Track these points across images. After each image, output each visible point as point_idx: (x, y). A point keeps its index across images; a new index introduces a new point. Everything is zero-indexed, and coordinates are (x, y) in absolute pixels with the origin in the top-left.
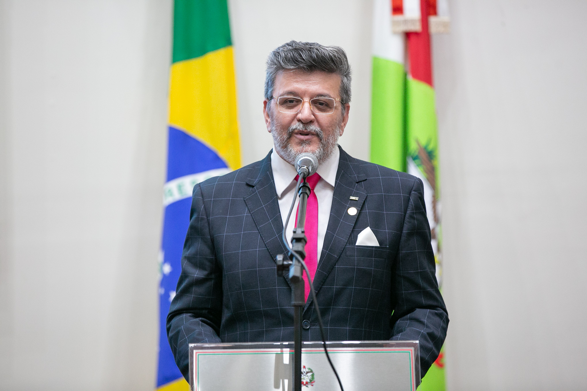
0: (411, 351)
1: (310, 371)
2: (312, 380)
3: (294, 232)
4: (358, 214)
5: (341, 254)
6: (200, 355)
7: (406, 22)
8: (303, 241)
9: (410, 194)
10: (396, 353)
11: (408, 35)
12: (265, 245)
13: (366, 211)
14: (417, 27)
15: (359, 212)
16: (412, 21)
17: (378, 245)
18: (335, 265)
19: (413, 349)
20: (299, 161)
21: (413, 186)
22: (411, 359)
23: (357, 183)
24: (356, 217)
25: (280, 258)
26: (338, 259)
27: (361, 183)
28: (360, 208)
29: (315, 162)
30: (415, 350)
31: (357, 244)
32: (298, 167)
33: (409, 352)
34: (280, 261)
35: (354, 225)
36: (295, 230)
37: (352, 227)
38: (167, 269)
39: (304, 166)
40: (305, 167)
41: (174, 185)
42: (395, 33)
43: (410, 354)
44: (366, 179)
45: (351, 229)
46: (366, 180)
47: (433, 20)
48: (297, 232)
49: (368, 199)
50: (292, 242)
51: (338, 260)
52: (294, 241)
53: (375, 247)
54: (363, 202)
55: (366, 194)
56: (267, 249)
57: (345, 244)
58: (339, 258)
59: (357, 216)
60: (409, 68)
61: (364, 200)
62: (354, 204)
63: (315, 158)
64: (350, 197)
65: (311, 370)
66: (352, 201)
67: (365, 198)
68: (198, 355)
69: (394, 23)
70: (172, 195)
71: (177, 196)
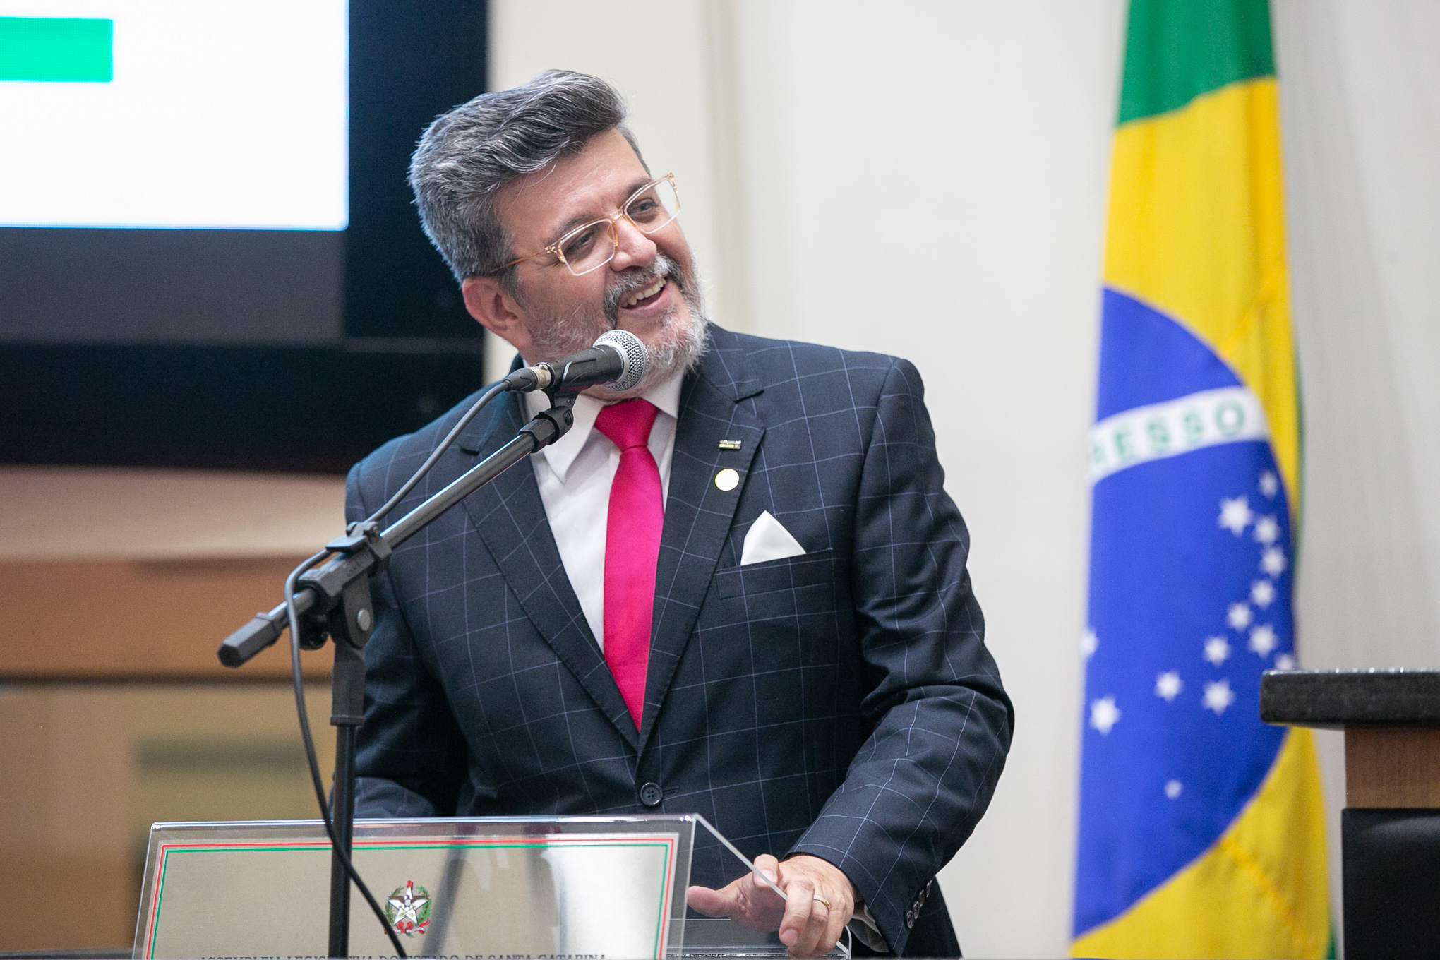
0: (671, 841)
1: (421, 894)
2: (422, 919)
4: (741, 487)
5: (705, 599)
9: (877, 402)
12: (523, 609)
13: (764, 469)
15: (744, 478)
17: (800, 551)
18: (694, 628)
19: (676, 836)
21: (884, 382)
23: (737, 402)
24: (738, 494)
26: (700, 611)
27: (748, 400)
28: (745, 469)
30: (680, 839)
31: (743, 563)
33: (666, 846)
35: (731, 516)
37: (729, 522)
44: (759, 390)
45: (727, 528)
46: (762, 392)
49: (767, 442)
51: (699, 614)
53: (791, 558)
54: (753, 452)
55: (762, 428)
56: (529, 619)
57: (712, 569)
58: (702, 607)
59: (740, 491)
61: (756, 445)
62: (729, 460)
64: (719, 443)
65: (424, 892)
66: (726, 453)
67: (759, 439)
70: (1100, 456)
71: (1113, 462)
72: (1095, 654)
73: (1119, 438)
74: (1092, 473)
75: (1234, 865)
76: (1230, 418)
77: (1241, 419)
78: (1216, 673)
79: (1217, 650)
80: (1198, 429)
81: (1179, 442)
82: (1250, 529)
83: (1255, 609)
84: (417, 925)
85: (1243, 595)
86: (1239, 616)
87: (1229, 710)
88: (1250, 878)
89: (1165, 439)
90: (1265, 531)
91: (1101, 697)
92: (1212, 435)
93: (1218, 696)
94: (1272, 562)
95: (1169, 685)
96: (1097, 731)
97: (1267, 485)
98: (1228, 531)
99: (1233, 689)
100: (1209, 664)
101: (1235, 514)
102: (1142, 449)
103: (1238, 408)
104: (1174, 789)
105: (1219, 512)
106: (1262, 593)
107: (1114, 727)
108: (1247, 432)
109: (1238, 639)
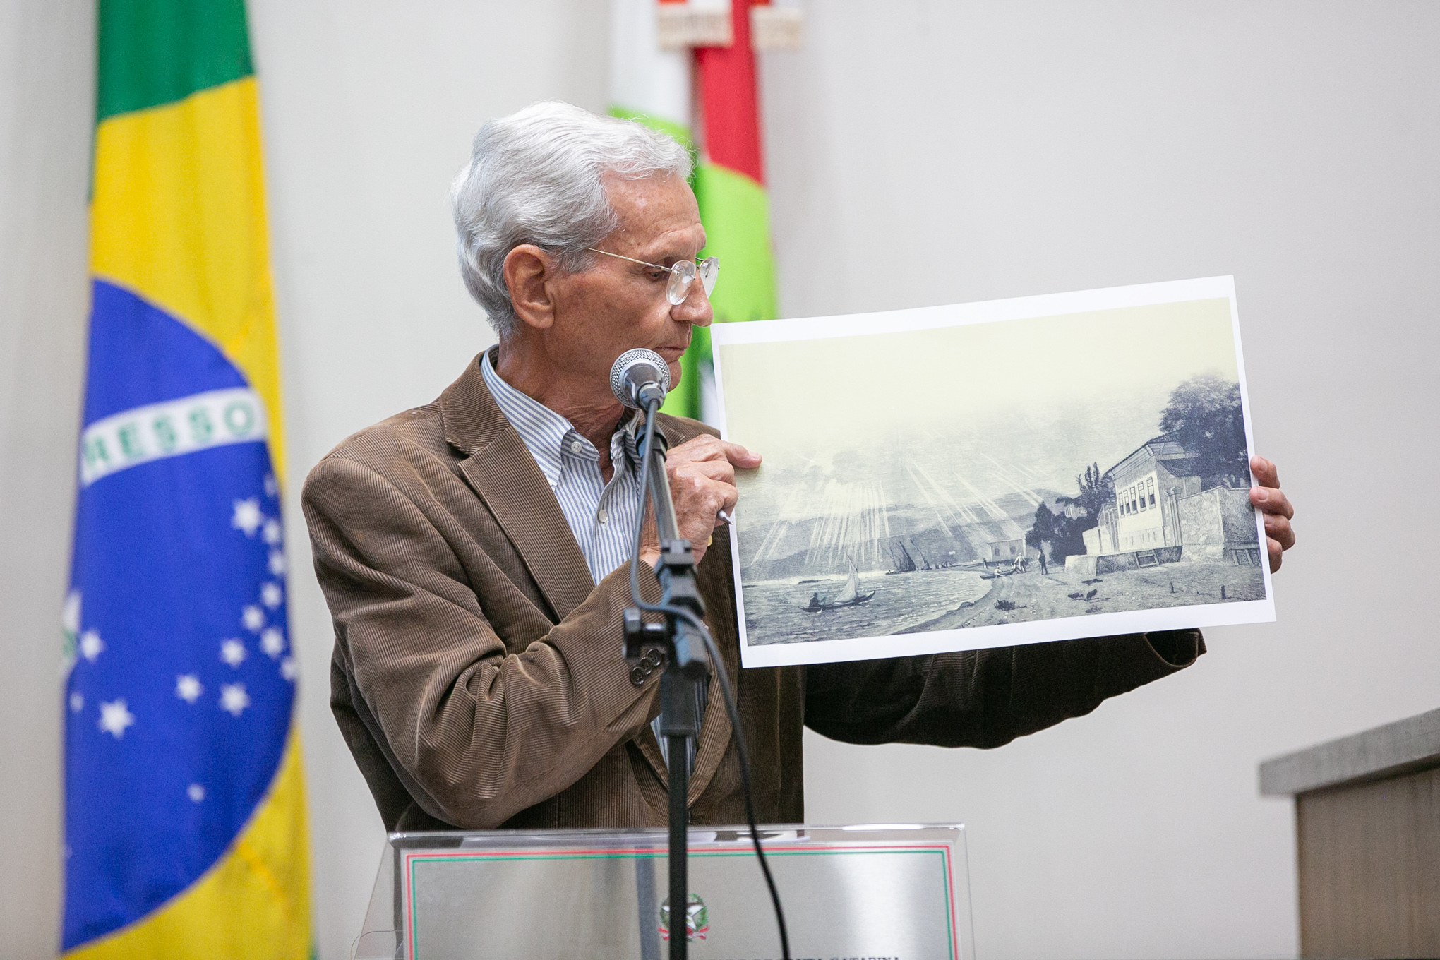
1: (696, 900)
2: (701, 925)
7: (693, 20)
8: (688, 571)
11: (699, 55)
14: (722, 34)
16: (711, 19)
20: (623, 371)
33: (942, 852)
34: (633, 622)
38: (92, 645)
41: (106, 431)
42: (666, 49)
47: (761, 16)
48: (673, 550)
52: (667, 572)
60: (701, 138)
65: (698, 898)
69: (664, 24)
70: (103, 454)
71: (118, 460)
72: (101, 656)
73: (125, 438)
74: (95, 470)
75: (248, 867)
76: (239, 418)
77: (249, 422)
78: (232, 675)
79: (233, 652)
80: (208, 428)
81: (187, 441)
82: (260, 529)
83: (266, 611)
84: (697, 930)
85: (255, 598)
86: (253, 618)
87: (246, 712)
88: (262, 880)
89: (172, 438)
90: (271, 533)
91: (111, 700)
92: (222, 435)
93: (234, 699)
94: (276, 564)
95: (189, 688)
96: (109, 734)
97: (269, 487)
98: (240, 532)
99: (249, 692)
100: (227, 667)
101: (247, 516)
102: (150, 447)
103: (246, 409)
104: (196, 793)
105: (231, 513)
106: (271, 595)
107: (128, 730)
108: (255, 433)
109: (251, 641)
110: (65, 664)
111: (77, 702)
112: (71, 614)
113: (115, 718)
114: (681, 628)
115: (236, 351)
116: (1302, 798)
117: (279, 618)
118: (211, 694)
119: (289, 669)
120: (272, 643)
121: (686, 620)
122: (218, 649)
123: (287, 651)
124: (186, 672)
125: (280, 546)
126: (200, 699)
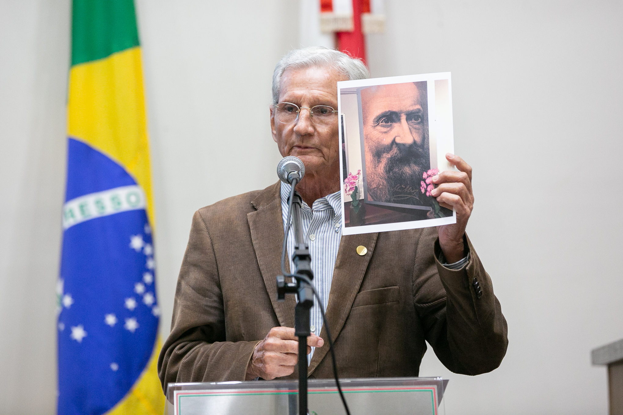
0: (433, 389)
3: (297, 248)
6: (182, 396)
7: (336, 20)
8: (307, 258)
10: (416, 392)
11: (339, 36)
14: (349, 26)
16: (344, 19)
19: (435, 387)
20: (283, 166)
22: (434, 399)
25: (281, 278)
29: (301, 167)
30: (438, 388)
32: (286, 172)
33: (431, 391)
34: (281, 282)
36: (297, 246)
38: (68, 301)
39: (294, 171)
40: (296, 172)
41: (74, 205)
42: (324, 33)
43: (432, 393)
47: (366, 18)
48: (300, 248)
50: (293, 260)
52: (297, 258)
63: (301, 162)
65: (315, 414)
68: (180, 397)
69: (323, 22)
70: (73, 216)
71: (79, 218)
72: (72, 306)
73: (82, 208)
74: (70, 222)
75: (138, 400)
76: (133, 199)
77: (138, 201)
78: (131, 314)
79: (131, 304)
80: (119, 204)
81: (110, 209)
82: (143, 248)
83: (146, 285)
85: (140, 279)
86: (140, 288)
87: (137, 330)
88: (144, 405)
89: (103, 208)
90: (148, 250)
91: (76, 325)
92: (125, 207)
93: (131, 325)
94: (150, 264)
95: (111, 320)
96: (75, 341)
97: (147, 230)
98: (133, 250)
99: (138, 321)
100: (128, 310)
101: (137, 243)
102: (94, 212)
103: (135, 194)
104: (114, 367)
105: (129, 241)
106: (148, 278)
107: (84, 339)
108: (140, 205)
109: (139, 298)
110: (57, 310)
111: (62, 327)
112: (59, 287)
113: (78, 333)
114: (302, 284)
115: (131, 169)
116: (611, 366)
117: (152, 288)
118: (121, 322)
119: (156, 311)
120: (148, 299)
121: (305, 281)
122: (124, 303)
123: (155, 303)
124: (110, 312)
125: (152, 256)
126: (116, 325)
